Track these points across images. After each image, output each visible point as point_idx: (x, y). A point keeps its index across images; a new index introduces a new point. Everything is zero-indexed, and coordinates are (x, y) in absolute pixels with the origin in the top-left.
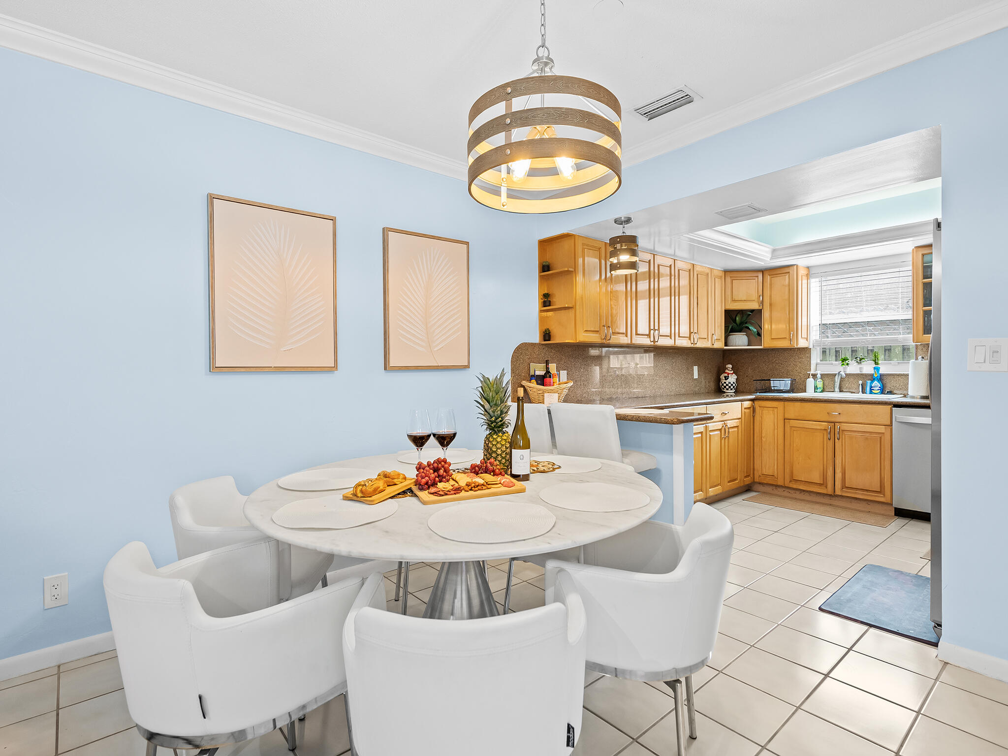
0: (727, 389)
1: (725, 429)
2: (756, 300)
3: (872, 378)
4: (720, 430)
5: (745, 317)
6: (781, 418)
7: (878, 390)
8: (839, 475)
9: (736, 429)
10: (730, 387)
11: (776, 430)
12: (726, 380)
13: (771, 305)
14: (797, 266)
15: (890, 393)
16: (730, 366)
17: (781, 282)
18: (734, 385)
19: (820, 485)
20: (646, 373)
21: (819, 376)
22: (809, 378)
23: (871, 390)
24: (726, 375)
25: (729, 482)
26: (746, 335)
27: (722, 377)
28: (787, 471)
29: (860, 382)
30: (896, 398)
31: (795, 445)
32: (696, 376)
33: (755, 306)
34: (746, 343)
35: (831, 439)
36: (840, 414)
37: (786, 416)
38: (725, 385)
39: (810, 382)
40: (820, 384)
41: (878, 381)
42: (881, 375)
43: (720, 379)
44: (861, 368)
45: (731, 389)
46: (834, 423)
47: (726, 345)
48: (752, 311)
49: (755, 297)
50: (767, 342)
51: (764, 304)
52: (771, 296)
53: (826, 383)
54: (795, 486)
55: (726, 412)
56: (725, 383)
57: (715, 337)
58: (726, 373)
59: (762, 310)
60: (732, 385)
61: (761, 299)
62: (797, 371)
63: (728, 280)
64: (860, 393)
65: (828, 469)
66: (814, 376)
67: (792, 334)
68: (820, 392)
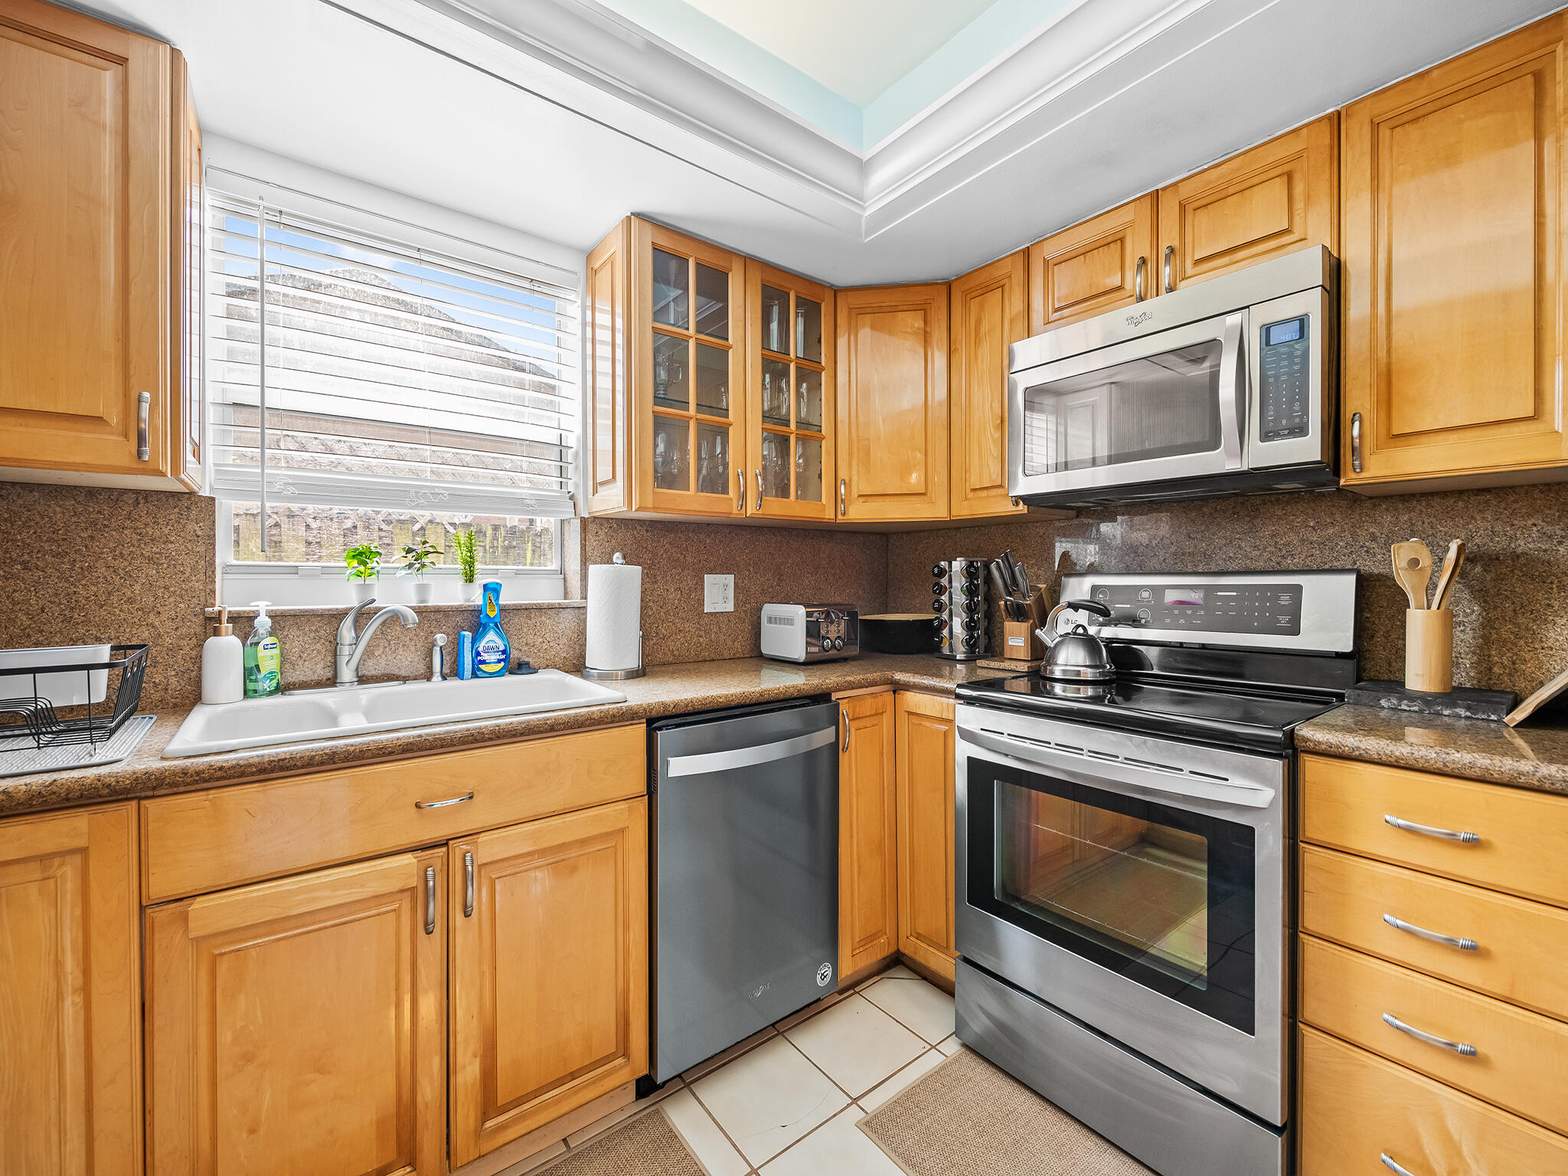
3: (475, 621)
6: (114, 912)
7: (499, 661)
8: (468, 1072)
14: (175, 53)
15: (526, 666)
21: (263, 623)
22: (216, 632)
23: (476, 663)
29: (438, 639)
31: (225, 1037)
35: (437, 925)
36: (470, 797)
37: (160, 885)
39: (225, 653)
40: (269, 660)
41: (498, 633)
42: (503, 610)
44: (422, 589)
46: (448, 844)
53: (297, 649)
62: (131, 601)
64: (437, 677)
65: (420, 1077)
66: (243, 623)
67: (145, 407)
68: (271, 693)
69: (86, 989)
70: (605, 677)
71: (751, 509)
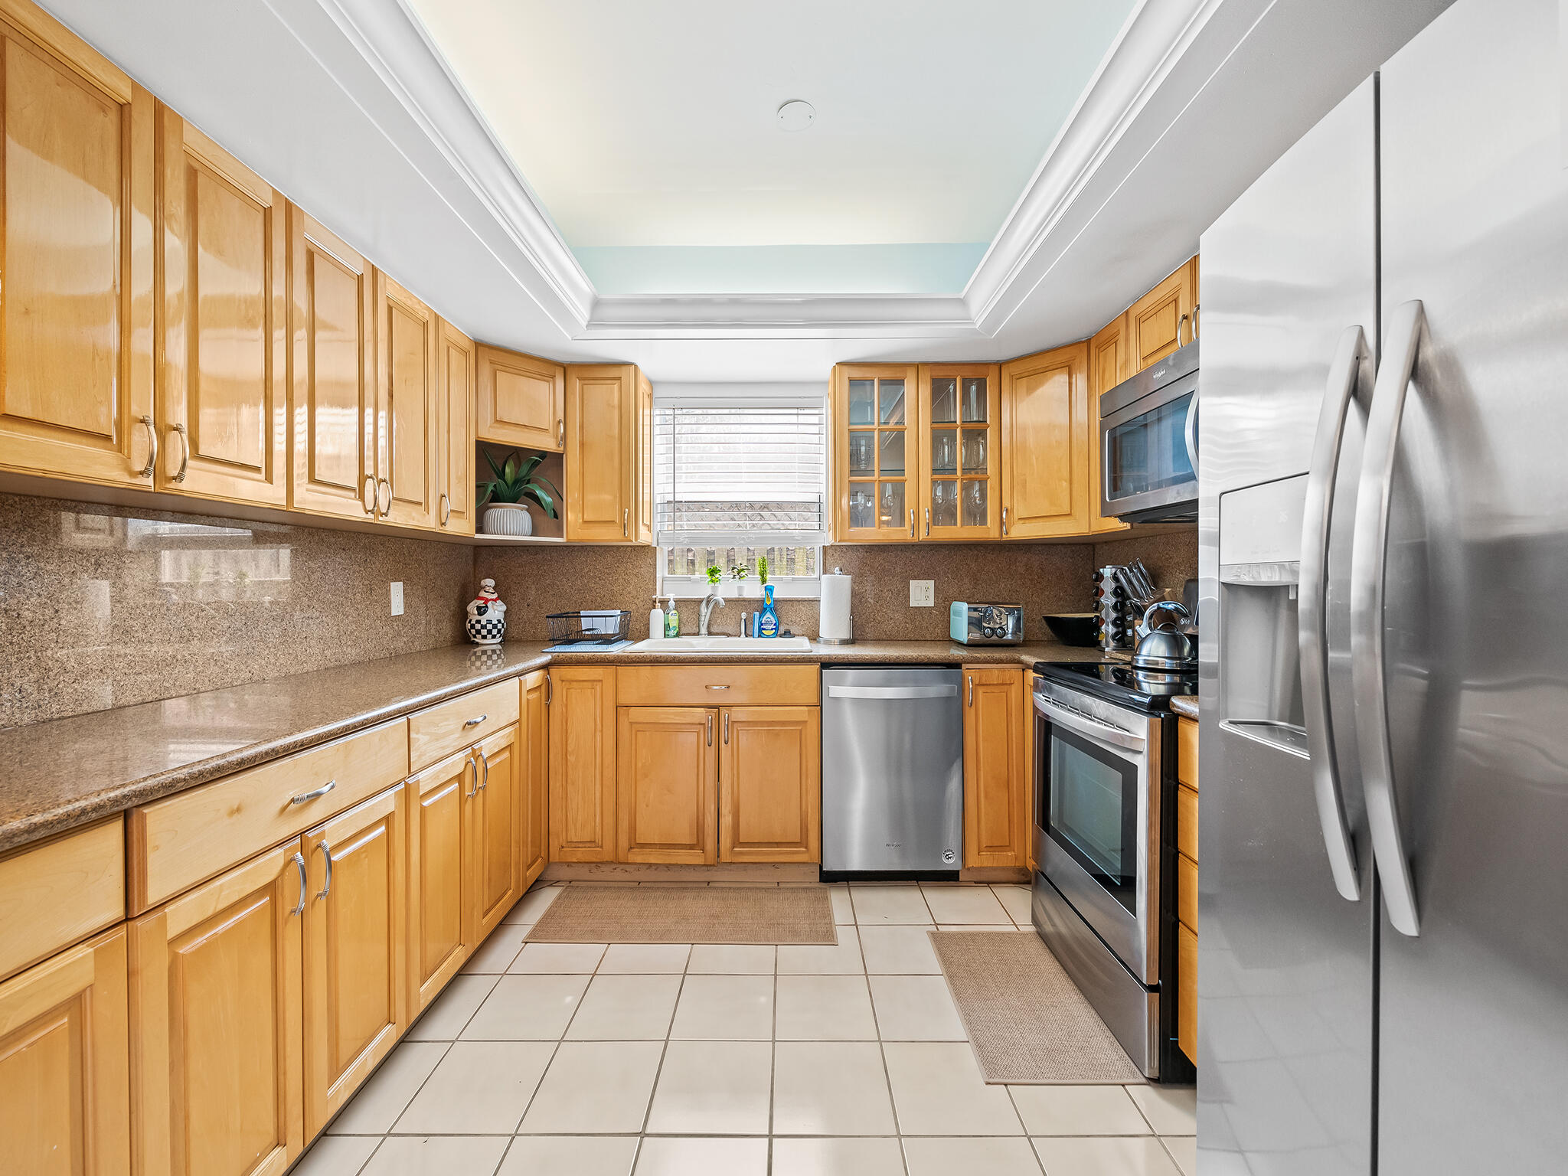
0: (484, 637)
1: (475, 769)
2: (551, 430)
3: (761, 606)
4: (459, 778)
5: (525, 469)
6: (610, 705)
7: (772, 629)
8: (727, 820)
9: (506, 754)
10: (490, 632)
11: (599, 734)
12: (480, 614)
13: (582, 445)
14: (636, 366)
15: (787, 634)
16: (490, 582)
17: (602, 394)
18: (500, 626)
19: (691, 847)
20: (267, 599)
21: (672, 604)
22: (654, 608)
23: (761, 630)
24: (481, 603)
25: (485, 914)
26: (527, 510)
27: (472, 608)
28: (624, 825)
29: (744, 615)
30: (800, 645)
31: (639, 765)
32: (397, 607)
33: (548, 444)
34: (529, 530)
35: (713, 745)
36: (728, 687)
37: (622, 700)
38: (478, 626)
39: (657, 616)
40: (674, 621)
41: (772, 614)
42: (776, 601)
43: (467, 613)
44: (740, 588)
45: (494, 637)
46: (717, 707)
47: (480, 529)
48: (543, 455)
49: (547, 422)
50: (575, 528)
51: (569, 441)
52: (582, 427)
53: (684, 617)
54: (639, 859)
55: (479, 719)
56: (478, 622)
57: (447, 506)
58: (482, 598)
59: (563, 454)
60: (495, 626)
61: (562, 431)
62: (629, 593)
63: (486, 370)
64: (743, 635)
65: (706, 811)
66: (664, 603)
67: (626, 515)
68: (674, 636)
69: (602, 731)
70: (828, 642)
71: (923, 536)
